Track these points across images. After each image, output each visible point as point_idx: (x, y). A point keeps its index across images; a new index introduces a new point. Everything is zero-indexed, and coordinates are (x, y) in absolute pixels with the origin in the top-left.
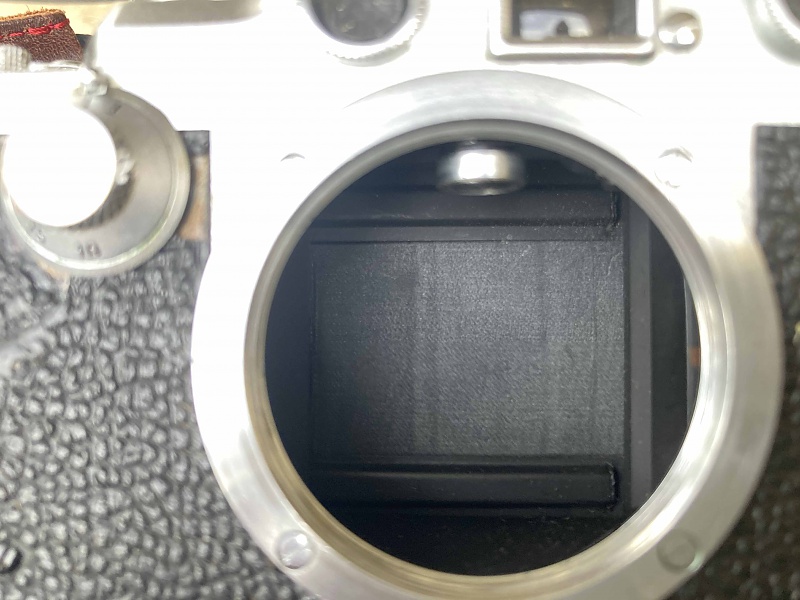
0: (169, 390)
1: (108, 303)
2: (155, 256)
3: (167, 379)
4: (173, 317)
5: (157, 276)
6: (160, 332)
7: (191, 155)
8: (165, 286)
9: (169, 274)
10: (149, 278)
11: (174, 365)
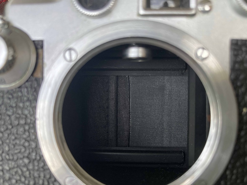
0: (29, 128)
1: (9, 99)
2: (25, 83)
3: (29, 124)
4: (31, 104)
5: (26, 90)
6: (26, 109)
7: (37, 49)
8: (28, 93)
9: (29, 89)
10: (23, 90)
11: (31, 120)
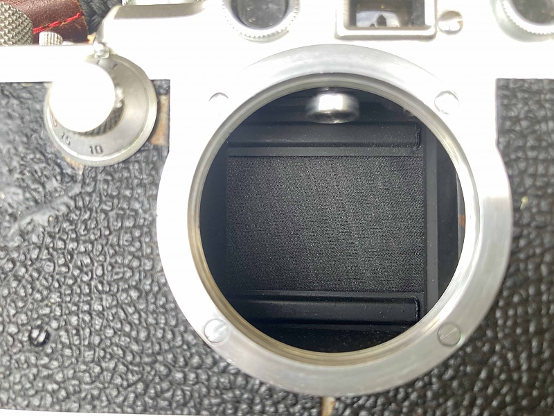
0: (141, 235)
1: (106, 181)
2: (135, 154)
3: (141, 227)
4: (145, 191)
5: (137, 166)
6: (137, 199)
7: (158, 94)
8: (141, 173)
9: (143, 165)
10: (131, 167)
11: (145, 219)
